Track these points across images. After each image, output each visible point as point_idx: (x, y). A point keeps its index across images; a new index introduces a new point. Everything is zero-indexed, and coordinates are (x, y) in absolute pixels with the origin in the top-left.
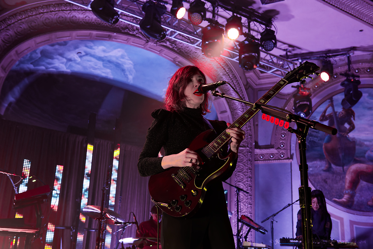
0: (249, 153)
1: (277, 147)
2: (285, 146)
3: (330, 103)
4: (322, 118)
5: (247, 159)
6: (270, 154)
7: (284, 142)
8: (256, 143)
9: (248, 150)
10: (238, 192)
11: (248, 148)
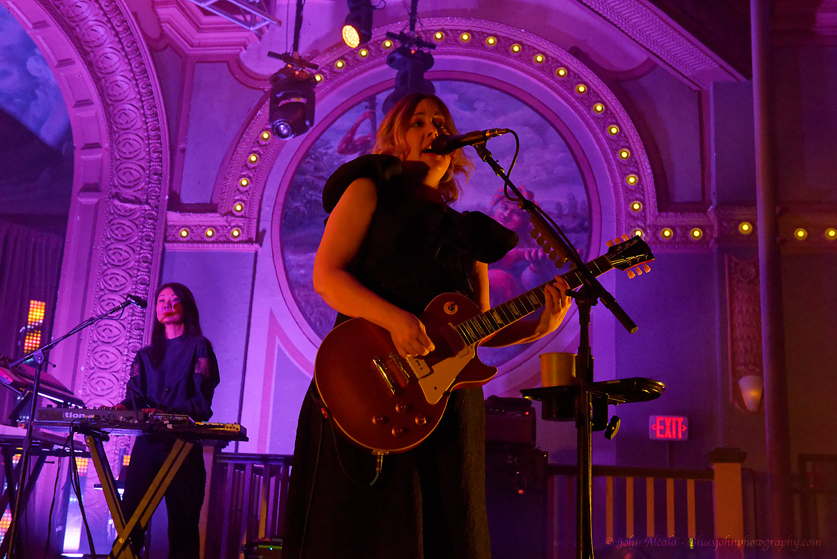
0: (150, 219)
1: (224, 211)
2: (247, 209)
3: (368, 110)
4: (344, 146)
5: (140, 234)
6: (207, 227)
7: (245, 198)
8: (174, 195)
9: (147, 212)
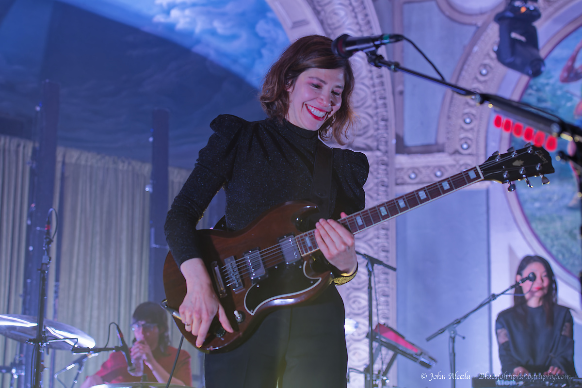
0: (382, 164)
1: (452, 150)
2: (473, 147)
4: (566, 75)
5: (376, 181)
6: (435, 167)
7: (470, 135)
8: (399, 139)
10: (371, 269)
11: (379, 153)
